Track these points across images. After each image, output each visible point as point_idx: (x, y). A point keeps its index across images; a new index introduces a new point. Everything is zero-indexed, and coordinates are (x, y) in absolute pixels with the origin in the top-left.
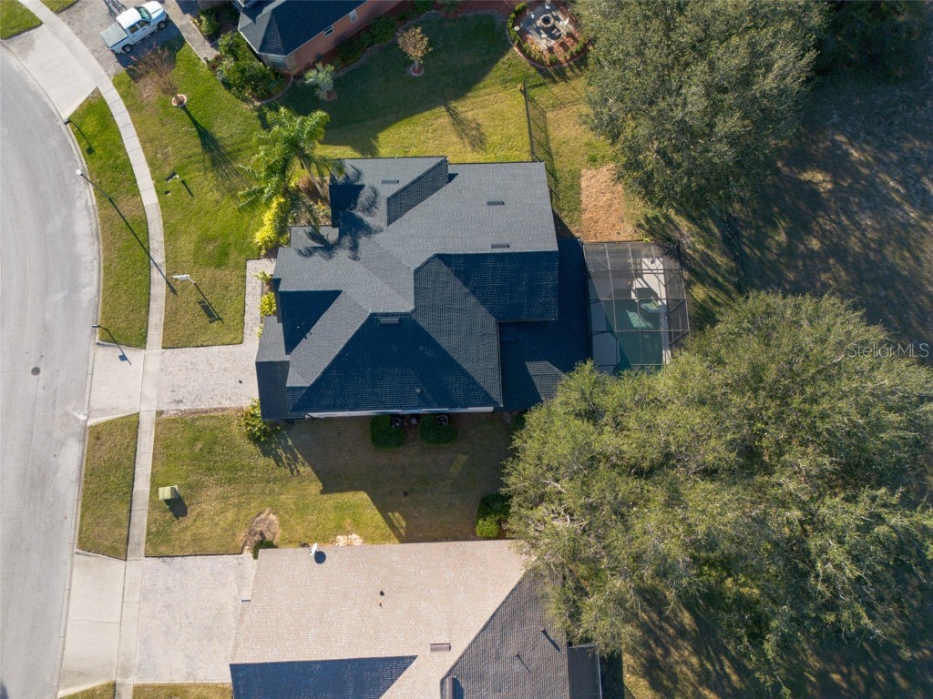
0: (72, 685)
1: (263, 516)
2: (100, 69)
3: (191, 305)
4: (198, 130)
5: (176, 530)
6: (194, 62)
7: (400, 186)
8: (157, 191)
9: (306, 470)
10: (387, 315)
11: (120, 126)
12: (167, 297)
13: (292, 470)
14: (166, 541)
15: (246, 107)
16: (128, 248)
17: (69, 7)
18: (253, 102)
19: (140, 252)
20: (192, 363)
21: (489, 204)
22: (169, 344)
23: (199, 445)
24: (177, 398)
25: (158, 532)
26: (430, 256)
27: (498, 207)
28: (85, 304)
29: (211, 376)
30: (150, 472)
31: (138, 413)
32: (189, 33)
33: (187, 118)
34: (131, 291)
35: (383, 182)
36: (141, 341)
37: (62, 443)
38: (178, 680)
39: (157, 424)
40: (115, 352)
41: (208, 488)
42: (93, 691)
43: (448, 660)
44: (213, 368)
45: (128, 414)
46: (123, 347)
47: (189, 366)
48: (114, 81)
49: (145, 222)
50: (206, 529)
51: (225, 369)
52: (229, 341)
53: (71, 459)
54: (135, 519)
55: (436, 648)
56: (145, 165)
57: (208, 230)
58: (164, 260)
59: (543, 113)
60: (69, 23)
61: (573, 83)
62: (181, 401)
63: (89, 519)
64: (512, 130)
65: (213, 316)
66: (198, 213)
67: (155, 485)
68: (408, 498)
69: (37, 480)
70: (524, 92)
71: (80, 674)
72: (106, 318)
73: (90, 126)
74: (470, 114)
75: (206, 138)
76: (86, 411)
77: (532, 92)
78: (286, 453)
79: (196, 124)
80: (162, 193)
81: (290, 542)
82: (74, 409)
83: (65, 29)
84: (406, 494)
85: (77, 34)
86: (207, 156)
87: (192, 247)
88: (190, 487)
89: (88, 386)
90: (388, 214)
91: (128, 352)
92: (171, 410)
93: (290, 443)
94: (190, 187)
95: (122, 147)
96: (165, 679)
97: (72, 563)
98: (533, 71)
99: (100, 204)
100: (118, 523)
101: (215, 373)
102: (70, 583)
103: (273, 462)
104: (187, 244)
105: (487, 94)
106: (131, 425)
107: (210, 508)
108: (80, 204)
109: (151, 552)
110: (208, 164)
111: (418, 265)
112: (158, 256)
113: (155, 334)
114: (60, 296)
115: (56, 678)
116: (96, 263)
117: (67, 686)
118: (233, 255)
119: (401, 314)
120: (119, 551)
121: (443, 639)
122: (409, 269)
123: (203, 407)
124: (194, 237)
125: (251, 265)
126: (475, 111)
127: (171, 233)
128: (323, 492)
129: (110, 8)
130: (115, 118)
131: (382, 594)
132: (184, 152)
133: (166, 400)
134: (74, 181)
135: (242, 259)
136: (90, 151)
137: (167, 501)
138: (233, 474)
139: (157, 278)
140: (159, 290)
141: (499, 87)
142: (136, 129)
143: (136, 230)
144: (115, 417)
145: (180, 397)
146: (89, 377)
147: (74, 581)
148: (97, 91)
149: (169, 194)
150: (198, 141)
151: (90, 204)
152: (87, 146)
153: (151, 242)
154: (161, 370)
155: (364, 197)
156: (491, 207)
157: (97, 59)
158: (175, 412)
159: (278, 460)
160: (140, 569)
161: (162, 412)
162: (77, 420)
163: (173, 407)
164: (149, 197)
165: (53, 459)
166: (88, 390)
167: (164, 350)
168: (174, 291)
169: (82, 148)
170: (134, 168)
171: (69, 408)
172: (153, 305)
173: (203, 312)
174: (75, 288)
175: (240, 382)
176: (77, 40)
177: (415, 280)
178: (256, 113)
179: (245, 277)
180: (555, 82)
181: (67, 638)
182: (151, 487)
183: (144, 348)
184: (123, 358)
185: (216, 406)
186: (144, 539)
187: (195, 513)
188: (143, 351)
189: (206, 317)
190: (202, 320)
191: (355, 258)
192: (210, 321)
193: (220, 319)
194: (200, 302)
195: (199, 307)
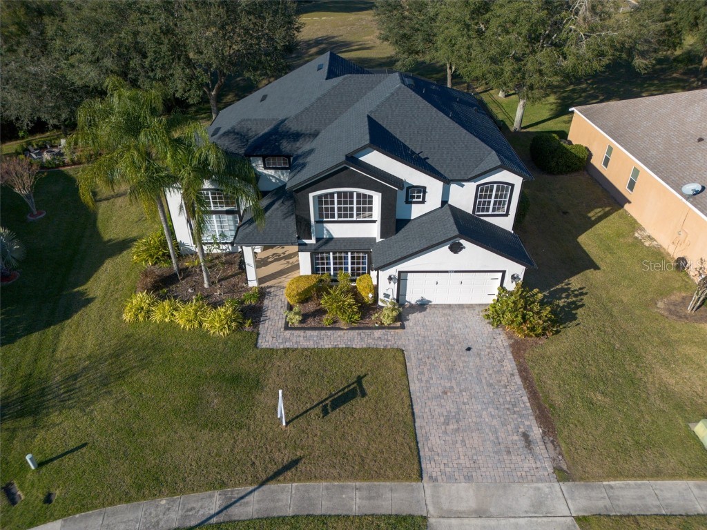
3: (329, 428)
20: (446, 423)
24: (521, 444)
29: (466, 390)
31: (578, 519)
41: (664, 383)
44: (452, 388)
47: (452, 426)
51: (451, 370)
52: (400, 366)
57: (176, 411)
58: (217, 494)
62: (526, 436)
65: (354, 390)
66: (129, 432)
84: (565, 213)
87: (205, 435)
92: (547, 453)
94: (61, 451)
101: (458, 384)
110: (25, 422)
112: (209, 504)
113: (390, 498)
118: (243, 365)
123: (525, 399)
124: (184, 433)
125: (265, 342)
133: (529, 464)
138: (625, 354)
139: (254, 505)
149: (57, 493)
154: (469, 479)
158: (550, 445)
161: (558, 470)
163: (539, 448)
167: (425, 475)
168: (294, 463)
173: (346, 407)
175: (469, 349)
179: (286, 350)
183: (425, 518)
185: (518, 380)
188: (432, 520)
189: (358, 404)
190: (359, 406)
191: (315, 135)
192: (364, 394)
193: (359, 380)
194: (325, 412)
195: (333, 415)
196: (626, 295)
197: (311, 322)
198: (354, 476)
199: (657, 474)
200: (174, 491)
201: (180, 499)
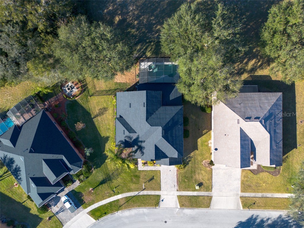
0: (240, 207)
1: (203, 164)
2: (81, 213)
3: (150, 184)
4: (100, 185)
5: (206, 185)
6: (80, 187)
7: (125, 130)
8: (118, 195)
9: (192, 154)
10: (162, 133)
11: (98, 206)
12: (147, 190)
13: (192, 157)
14: (208, 187)
15: (94, 172)
16: (134, 201)
17: (61, 223)
18: (93, 170)
19: (134, 198)
20: (165, 183)
21: (130, 107)
22: (159, 189)
23: (186, 180)
25: (206, 189)
26: (147, 122)
27: (131, 105)
28: (148, 211)
30: (192, 192)
31: (177, 196)
32: (71, 189)
33: (97, 188)
34: (145, 200)
35: (124, 134)
36: (159, 196)
37: (184, 214)
38: (240, 182)
39: (180, 191)
40: (161, 203)
41: (196, 177)
42: (242, 202)
43: (241, 120)
45: (177, 198)
46: (160, 201)
47: (166, 184)
48: (85, 209)
49: (126, 197)
50: (206, 177)
51: (167, 175)
52: (159, 174)
53: (188, 211)
54: (203, 195)
55: (238, 123)
56: (110, 198)
57: (129, 181)
58: (137, 192)
59: (97, 91)
60: (67, 222)
61: (88, 82)
62: (175, 185)
63: (203, 206)
64: (103, 100)
65: (152, 178)
66: (124, 184)
67: (195, 190)
68: (200, 129)
69: (193, 219)
70: (90, 96)
71: (238, 205)
72: (152, 205)
73: (98, 214)
74: (97, 111)
75: (103, 182)
76: (176, 209)
77: (90, 94)
78: (188, 159)
79: (99, 185)
80: (118, 193)
81: (210, 157)
82: (176, 212)
83: (68, 223)
84: (199, 130)
85: (70, 220)
86: (108, 182)
87: (134, 185)
88: (196, 182)
89: (170, 209)
90: (134, 133)
91: (161, 199)
92: (177, 188)
93: (186, 158)
94: (117, 186)
95: (105, 205)
96: (240, 185)
97: (213, 209)
98: (84, 94)
99: (121, 209)
100: (204, 199)
101: (167, 177)
102: (218, 209)
103: (190, 162)
104: (133, 186)
105: (91, 106)
106: (180, 197)
107: (201, 177)
108: (121, 215)
109: (211, 190)
110: (110, 182)
111: (150, 125)
112: (136, 193)
113: (157, 193)
114: (146, 218)
115: (238, 210)
116: (137, 209)
117: (240, 208)
118: (137, 174)
119: (162, 130)
120: (210, 198)
121: (236, 121)
122: (150, 128)
123: (176, 180)
124: (131, 184)
125: (139, 169)
126: (96, 110)
127: (129, 190)
128: (198, 150)
129: (61, 212)
130: (96, 207)
131: (225, 135)
132: (107, 188)
133: (174, 189)
134: (114, 217)
135: (138, 172)
136: (105, 213)
137: (199, 187)
138: (193, 172)
139: (142, 193)
140: (145, 193)
141: (89, 103)
142: (100, 201)
143: (128, 200)
144: (178, 201)
145: (174, 186)
146: (167, 209)
147: (217, 208)
148: (88, 213)
149: (119, 191)
150: (104, 185)
151: (121, 212)
152: (104, 214)
153: (132, 195)
154: (166, 191)
155: (127, 139)
156: (131, 107)
157: (78, 214)
159: (190, 161)
160: (215, 193)
161: (177, 190)
162: (178, 211)
163: (176, 187)
164: (119, 197)
165: (188, 216)
166: (171, 209)
167: (161, 190)
168: (145, 188)
169: (105, 216)
170: (111, 201)
171: (175, 213)
172: (149, 194)
174: (144, 214)
175: (170, 171)
176: (72, 220)
177: (153, 126)
178: (96, 169)
179: (143, 171)
180: (87, 87)
181: (230, 209)
182: (195, 191)
184: (163, 200)
185: (176, 176)
186: (208, 192)
187: (202, 180)
188: (161, 196)
189: (153, 180)
190: (154, 181)
191: (144, 142)
192: (154, 179)
193: (153, 176)
194: (149, 182)
195: (150, 182)
196: (199, 158)
197: (146, 165)
198: (153, 190)
199: (188, 191)
200: (132, 192)
201: (133, 192)
